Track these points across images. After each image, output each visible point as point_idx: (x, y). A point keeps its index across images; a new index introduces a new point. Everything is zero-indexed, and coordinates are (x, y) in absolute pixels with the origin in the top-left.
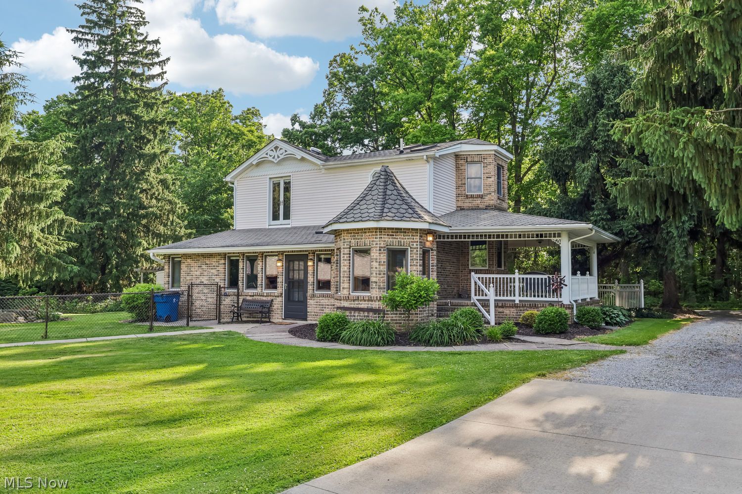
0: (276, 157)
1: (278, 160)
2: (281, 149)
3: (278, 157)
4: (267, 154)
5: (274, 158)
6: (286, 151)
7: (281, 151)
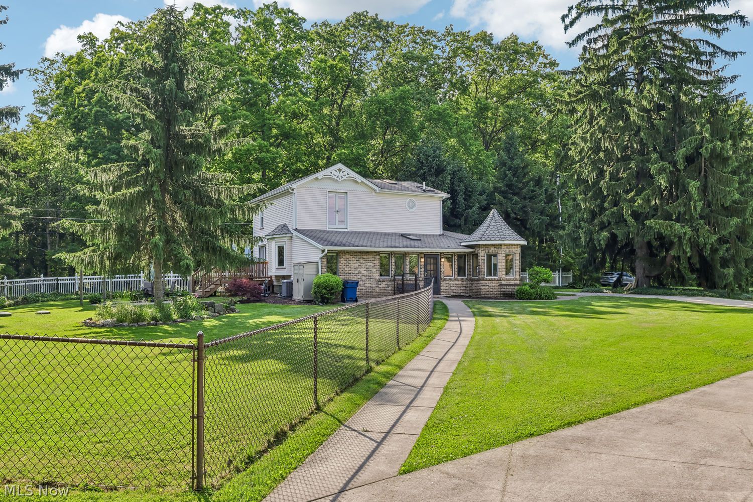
0: (340, 177)
1: (341, 179)
2: (343, 172)
3: (342, 177)
4: (331, 173)
5: (338, 177)
6: (348, 174)
7: (344, 174)
